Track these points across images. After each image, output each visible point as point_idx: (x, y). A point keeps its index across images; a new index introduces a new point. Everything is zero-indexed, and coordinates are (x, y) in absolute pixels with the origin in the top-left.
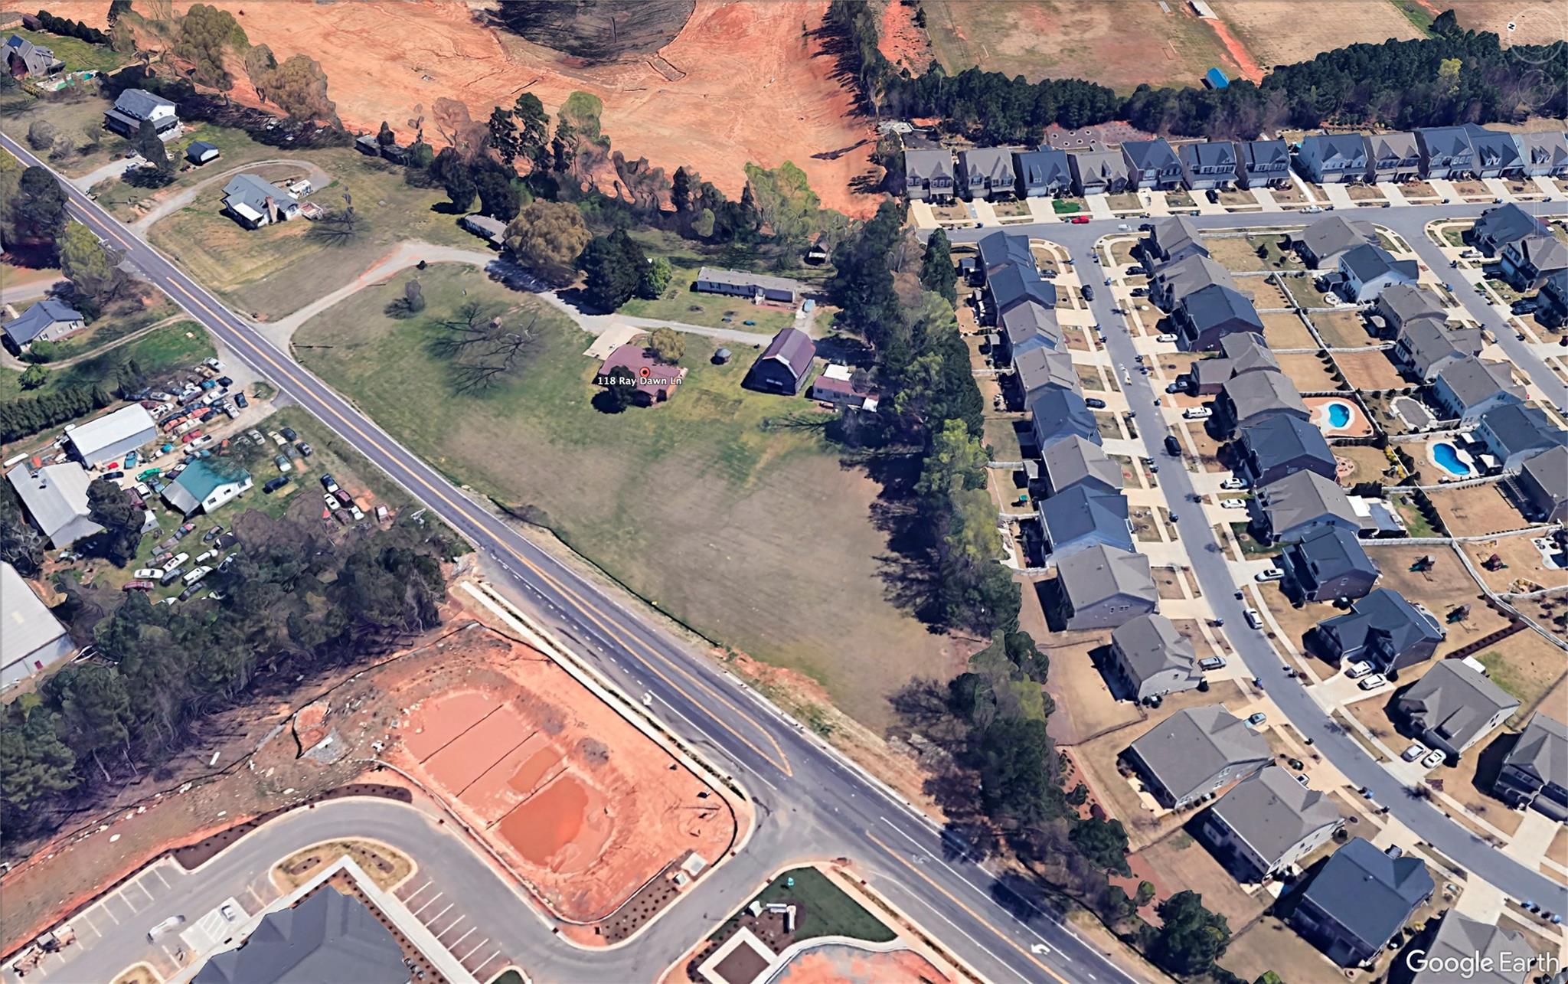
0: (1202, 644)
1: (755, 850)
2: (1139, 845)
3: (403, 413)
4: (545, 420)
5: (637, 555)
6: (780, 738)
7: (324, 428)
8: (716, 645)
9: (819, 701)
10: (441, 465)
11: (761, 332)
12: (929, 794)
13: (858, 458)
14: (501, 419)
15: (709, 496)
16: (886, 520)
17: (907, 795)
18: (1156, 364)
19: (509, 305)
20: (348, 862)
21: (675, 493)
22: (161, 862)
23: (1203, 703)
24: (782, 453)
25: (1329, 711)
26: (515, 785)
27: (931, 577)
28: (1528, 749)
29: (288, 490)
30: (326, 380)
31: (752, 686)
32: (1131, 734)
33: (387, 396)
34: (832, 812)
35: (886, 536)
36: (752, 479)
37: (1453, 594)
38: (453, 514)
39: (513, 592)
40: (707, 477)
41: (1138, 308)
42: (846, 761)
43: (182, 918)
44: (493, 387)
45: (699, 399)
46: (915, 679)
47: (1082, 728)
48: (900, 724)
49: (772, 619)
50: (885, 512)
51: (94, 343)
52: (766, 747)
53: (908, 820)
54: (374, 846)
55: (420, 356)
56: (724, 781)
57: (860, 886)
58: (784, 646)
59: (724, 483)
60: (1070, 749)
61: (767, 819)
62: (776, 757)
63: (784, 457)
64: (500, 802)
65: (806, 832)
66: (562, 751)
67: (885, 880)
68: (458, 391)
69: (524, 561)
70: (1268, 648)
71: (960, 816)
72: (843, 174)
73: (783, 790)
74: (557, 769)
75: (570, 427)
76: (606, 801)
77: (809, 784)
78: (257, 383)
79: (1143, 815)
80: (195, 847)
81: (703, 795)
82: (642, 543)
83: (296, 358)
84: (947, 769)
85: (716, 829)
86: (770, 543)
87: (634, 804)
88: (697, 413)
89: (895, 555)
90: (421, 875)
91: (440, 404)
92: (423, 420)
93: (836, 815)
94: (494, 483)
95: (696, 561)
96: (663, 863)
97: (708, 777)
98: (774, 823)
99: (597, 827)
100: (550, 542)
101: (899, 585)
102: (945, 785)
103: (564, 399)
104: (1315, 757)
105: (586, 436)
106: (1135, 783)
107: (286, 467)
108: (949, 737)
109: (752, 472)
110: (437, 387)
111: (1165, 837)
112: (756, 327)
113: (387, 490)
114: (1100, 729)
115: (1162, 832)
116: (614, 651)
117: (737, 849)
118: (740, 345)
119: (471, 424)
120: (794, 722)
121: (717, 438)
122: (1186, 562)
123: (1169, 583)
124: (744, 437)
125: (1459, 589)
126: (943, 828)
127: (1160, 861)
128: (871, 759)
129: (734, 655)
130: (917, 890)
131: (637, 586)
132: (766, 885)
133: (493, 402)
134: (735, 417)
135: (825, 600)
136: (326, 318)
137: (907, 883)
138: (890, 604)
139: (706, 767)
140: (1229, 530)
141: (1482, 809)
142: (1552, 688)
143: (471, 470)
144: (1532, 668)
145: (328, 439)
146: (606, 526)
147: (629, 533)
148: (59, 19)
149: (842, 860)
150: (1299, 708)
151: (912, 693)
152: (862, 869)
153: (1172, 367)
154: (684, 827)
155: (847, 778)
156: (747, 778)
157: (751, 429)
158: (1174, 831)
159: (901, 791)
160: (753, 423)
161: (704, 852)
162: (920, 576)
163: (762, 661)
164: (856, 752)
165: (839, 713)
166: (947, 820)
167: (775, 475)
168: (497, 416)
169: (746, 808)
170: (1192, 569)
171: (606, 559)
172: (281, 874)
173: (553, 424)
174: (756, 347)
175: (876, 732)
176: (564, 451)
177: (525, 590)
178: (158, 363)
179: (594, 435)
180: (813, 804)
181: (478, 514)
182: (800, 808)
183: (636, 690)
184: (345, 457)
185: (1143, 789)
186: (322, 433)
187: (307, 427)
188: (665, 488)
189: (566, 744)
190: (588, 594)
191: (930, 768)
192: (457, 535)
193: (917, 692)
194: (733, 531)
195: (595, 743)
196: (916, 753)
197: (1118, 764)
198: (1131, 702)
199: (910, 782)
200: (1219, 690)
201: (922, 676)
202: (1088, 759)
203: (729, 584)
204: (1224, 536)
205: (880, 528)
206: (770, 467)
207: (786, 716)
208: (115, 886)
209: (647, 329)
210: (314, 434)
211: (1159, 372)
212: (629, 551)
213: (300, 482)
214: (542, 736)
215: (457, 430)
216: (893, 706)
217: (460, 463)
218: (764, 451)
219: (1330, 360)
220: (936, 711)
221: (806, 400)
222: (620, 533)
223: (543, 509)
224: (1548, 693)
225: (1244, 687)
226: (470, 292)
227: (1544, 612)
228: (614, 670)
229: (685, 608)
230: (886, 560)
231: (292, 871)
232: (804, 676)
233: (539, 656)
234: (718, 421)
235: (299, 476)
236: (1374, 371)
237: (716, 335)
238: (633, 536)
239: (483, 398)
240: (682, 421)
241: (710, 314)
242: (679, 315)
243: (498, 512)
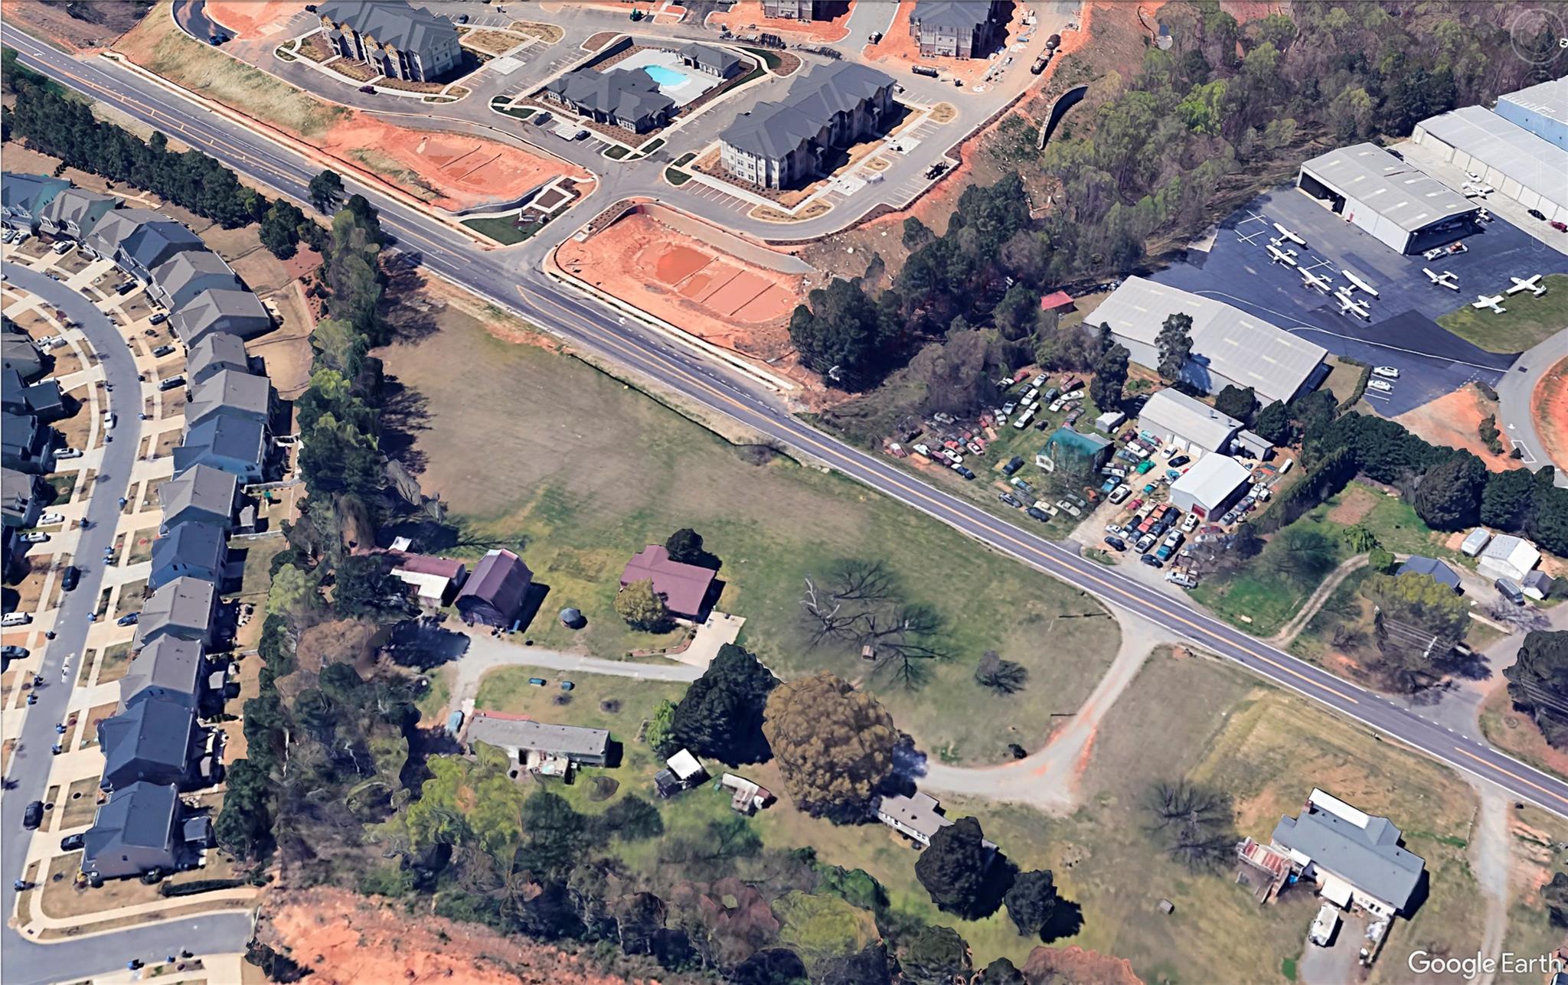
1: (542, 249)
2: (292, 285)
4: (769, 541)
5: (647, 428)
8: (572, 355)
9: (494, 324)
10: (861, 493)
11: (522, 668)
14: (818, 541)
15: (584, 477)
20: (789, 213)
21: (618, 480)
22: (902, 205)
24: (507, 517)
26: (706, 276)
29: (1001, 465)
30: (1038, 574)
33: (956, 560)
34: (491, 270)
36: (540, 492)
40: (586, 493)
42: (478, 294)
44: (841, 576)
45: (599, 571)
46: (417, 345)
49: (527, 381)
50: (411, 465)
52: (534, 299)
56: (563, 280)
57: (478, 239)
58: (517, 359)
59: (569, 489)
62: (527, 294)
63: (506, 513)
64: (713, 270)
65: (509, 261)
66: (679, 295)
67: (462, 243)
68: (878, 568)
69: (746, 408)
70: (113, 404)
73: (522, 278)
74: (681, 287)
75: (739, 536)
76: (643, 272)
77: (506, 282)
79: (279, 300)
81: (578, 271)
87: (623, 266)
88: (599, 556)
89: (410, 433)
91: (892, 553)
92: (903, 536)
93: (489, 269)
94: (802, 483)
95: (593, 424)
96: (600, 235)
97: (575, 281)
98: (530, 264)
100: (729, 432)
101: (413, 409)
102: (411, 286)
103: (754, 564)
105: (719, 529)
106: (275, 313)
107: (1014, 481)
108: (400, 312)
109: (540, 498)
110: (904, 572)
112: (527, 676)
114: (285, 342)
116: (655, 348)
117: (554, 249)
118: (551, 645)
119: (848, 533)
121: (577, 530)
122: (138, 462)
123: (166, 443)
124: (547, 530)
126: (419, 266)
128: (460, 295)
129: (557, 350)
131: (644, 401)
134: (557, 551)
139: (576, 286)
140: (75, 497)
143: (830, 493)
146: (681, 450)
149: (488, 250)
150: (120, 366)
151: (421, 336)
152: (476, 246)
154: (589, 255)
155: (479, 286)
156: (547, 283)
157: (539, 539)
158: (263, 294)
159: (443, 281)
160: (537, 545)
161: (575, 243)
162: (393, 417)
163: (535, 347)
164: (470, 298)
165: (479, 317)
166: (415, 270)
167: (517, 496)
168: (822, 543)
169: (548, 267)
171: (675, 423)
173: (758, 537)
174: (530, 643)
175: (453, 308)
176: (739, 514)
177: (738, 387)
179: (711, 529)
183: (631, 326)
184: (963, 495)
188: (628, 484)
191: (419, 294)
193: (417, 337)
194: (559, 449)
196: (427, 300)
197: (282, 323)
198: (252, 356)
199: (435, 285)
201: (411, 348)
203: (563, 407)
205: (419, 453)
206: (521, 503)
207: (518, 315)
209: (672, 662)
211: (18, 683)
213: (994, 474)
215: (861, 529)
216: (438, 327)
217: (842, 497)
218: (526, 518)
220: (404, 327)
222: (667, 445)
223: (745, 463)
229: (600, 385)
230: (420, 428)
231: (820, 206)
232: (503, 338)
234: (576, 548)
235: (998, 477)
237: (583, 660)
238: (653, 443)
239: (847, 561)
240: (617, 547)
241: (592, 696)
242: (633, 691)
243: (785, 447)
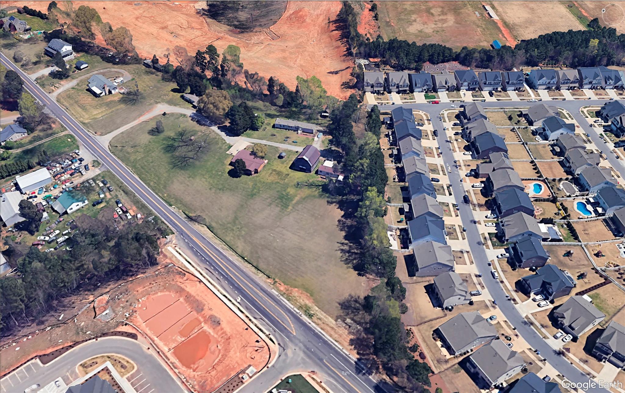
0: (472, 285)
1: (277, 366)
2: (439, 371)
3: (151, 175)
4: (208, 180)
5: (241, 238)
6: (292, 318)
7: (119, 180)
8: (269, 277)
9: (309, 303)
10: (164, 197)
11: (299, 146)
12: (352, 345)
13: (334, 200)
14: (191, 179)
15: (272, 214)
16: (344, 227)
17: (342, 345)
18: (462, 164)
19: (198, 131)
20: (108, 364)
21: (259, 212)
22: (33, 361)
23: (471, 310)
24: (304, 197)
25: (524, 316)
26: (181, 334)
27: (361, 252)
28: (607, 336)
29: (102, 205)
30: (122, 161)
31: (282, 295)
32: (439, 322)
33: (145, 168)
34: (311, 351)
35: (343, 233)
36: (290, 207)
37: (581, 267)
38: (167, 218)
39: (189, 252)
40: (272, 206)
41: (456, 140)
42: (318, 329)
43: (39, 385)
44: (188, 165)
45: (271, 173)
46: (350, 295)
47: (419, 319)
48: (342, 314)
49: (293, 267)
50: (344, 223)
51: (31, 142)
52: (285, 322)
53: (342, 356)
54: (120, 358)
55: (160, 152)
56: (267, 336)
57: (319, 384)
58: (297, 279)
59: (279, 209)
60: (413, 328)
61: (283, 353)
62: (290, 326)
63: (304, 199)
64: (175, 340)
65: (299, 359)
66: (202, 320)
67: (330, 381)
68: (174, 166)
69: (194, 239)
70: (500, 287)
71: (363, 355)
72: (339, 80)
73: (291, 341)
74: (199, 327)
75: (218, 183)
76: (218, 342)
77: (302, 338)
78: (94, 161)
79: (442, 357)
80: (48, 355)
81: (257, 341)
82: (243, 233)
83: (110, 151)
84: (360, 334)
85: (261, 356)
86: (296, 234)
87: (229, 344)
88: (271, 179)
89: (347, 242)
90: (138, 371)
91: (167, 172)
92: (159, 178)
93: (312, 352)
94: (185, 206)
95: (264, 241)
96: (238, 370)
97: (260, 334)
98: (286, 355)
99: (213, 353)
100: (205, 231)
101: (347, 254)
102: (359, 342)
103: (216, 171)
104: (517, 335)
105: (224, 187)
106: (439, 343)
107: (102, 196)
108: (362, 321)
109: (291, 205)
110: (166, 165)
111: (450, 367)
112: (297, 144)
113: (142, 207)
114: (426, 320)
115: (449, 365)
116: (227, 278)
117: (269, 365)
118: (290, 151)
119: (178, 180)
120: (298, 311)
121: (277, 190)
122: (468, 249)
123: (460, 258)
124: (289, 190)
125: (583, 265)
126: (356, 360)
127: (447, 378)
128: (329, 329)
129: (276, 282)
130: (343, 386)
131: (239, 251)
132: (280, 381)
133: (188, 172)
134: (286, 181)
135: (316, 260)
136: (124, 135)
137: (339, 383)
138: (343, 262)
139: (260, 329)
140: (487, 236)
141: (587, 361)
142: (620, 309)
143: (176, 200)
144: (612, 300)
145: (120, 185)
146: (229, 225)
147: (238, 228)
148: (31, 9)
149: (313, 372)
150: (511, 313)
151: (348, 301)
152: (321, 376)
153: (469, 165)
154: (248, 355)
155: (318, 337)
156: (277, 335)
157: (292, 186)
158: (454, 365)
159: (340, 343)
160: (293, 184)
161: (256, 366)
162: (356, 251)
163: (287, 285)
164: (323, 326)
165: (317, 309)
166: (358, 357)
167: (300, 206)
168: (189, 178)
169: (275, 348)
170: (471, 252)
171: (227, 239)
172: (81, 368)
173: (211, 182)
174: (297, 152)
175: (332, 317)
176: (215, 193)
177: (193, 251)
178: (55, 151)
179: (228, 187)
180: (303, 347)
181: (177, 218)
182: (297, 349)
183: (235, 296)
184: (126, 192)
185: (442, 346)
186: (118, 182)
187: (112, 179)
188: (254, 210)
189: (204, 317)
190: (219, 253)
191: (353, 334)
192: (168, 227)
193: (351, 301)
194: (281, 229)
195: (216, 317)
196: (347, 327)
197: (433, 335)
198: (440, 309)
199: (344, 339)
200: (478, 304)
201: (353, 294)
202: (420, 332)
203: (277, 251)
204: (485, 238)
205: (341, 230)
206: (298, 203)
207: (295, 309)
208: (14, 370)
209: (253, 143)
210: (115, 183)
211: (463, 167)
212: (238, 236)
213: (107, 202)
214: (194, 313)
215: (172, 182)
216: (340, 306)
217: (172, 196)
218: (296, 196)
219: (535, 165)
220: (358, 309)
221: (315, 175)
222: (234, 228)
223: (204, 217)
224: (618, 312)
225: (488, 303)
226: (182, 126)
227: (619, 276)
228: (227, 287)
229: (258, 261)
230: (342, 244)
231: (86, 367)
232: (304, 292)
233: (196, 279)
234: (278, 182)
235: (107, 200)
236: (554, 170)
237: (280, 146)
238: (240, 230)
239: (184, 170)
240: (264, 182)
241: (279, 138)
242: (267, 138)
243: (185, 218)
